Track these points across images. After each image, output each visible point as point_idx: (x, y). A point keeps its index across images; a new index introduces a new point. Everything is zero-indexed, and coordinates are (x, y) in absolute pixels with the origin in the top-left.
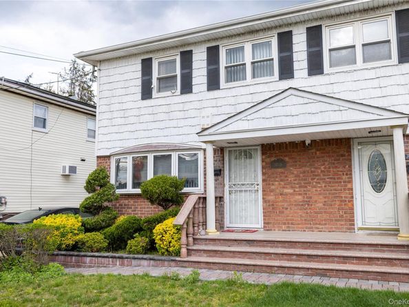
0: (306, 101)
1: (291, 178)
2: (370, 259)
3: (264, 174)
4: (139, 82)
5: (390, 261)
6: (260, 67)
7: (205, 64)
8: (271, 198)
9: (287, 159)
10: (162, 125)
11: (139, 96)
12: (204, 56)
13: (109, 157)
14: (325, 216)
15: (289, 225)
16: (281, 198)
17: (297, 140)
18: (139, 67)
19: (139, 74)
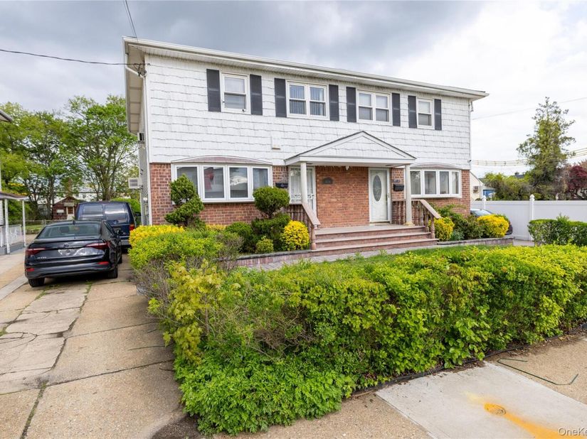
0: (371, 142)
1: (336, 191)
2: (411, 236)
3: (317, 187)
4: (205, 92)
5: (417, 236)
6: (317, 108)
7: (273, 92)
8: (323, 205)
9: (333, 178)
10: (232, 139)
11: (206, 107)
12: (272, 85)
13: (168, 165)
14: (355, 216)
15: (334, 223)
16: (329, 205)
17: (340, 165)
18: (204, 76)
19: (205, 84)
